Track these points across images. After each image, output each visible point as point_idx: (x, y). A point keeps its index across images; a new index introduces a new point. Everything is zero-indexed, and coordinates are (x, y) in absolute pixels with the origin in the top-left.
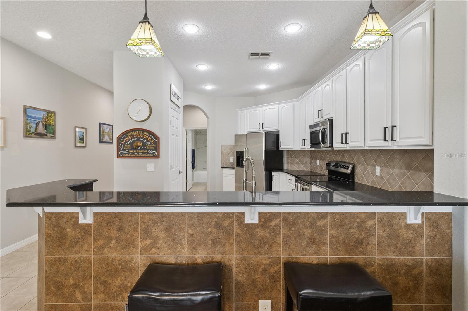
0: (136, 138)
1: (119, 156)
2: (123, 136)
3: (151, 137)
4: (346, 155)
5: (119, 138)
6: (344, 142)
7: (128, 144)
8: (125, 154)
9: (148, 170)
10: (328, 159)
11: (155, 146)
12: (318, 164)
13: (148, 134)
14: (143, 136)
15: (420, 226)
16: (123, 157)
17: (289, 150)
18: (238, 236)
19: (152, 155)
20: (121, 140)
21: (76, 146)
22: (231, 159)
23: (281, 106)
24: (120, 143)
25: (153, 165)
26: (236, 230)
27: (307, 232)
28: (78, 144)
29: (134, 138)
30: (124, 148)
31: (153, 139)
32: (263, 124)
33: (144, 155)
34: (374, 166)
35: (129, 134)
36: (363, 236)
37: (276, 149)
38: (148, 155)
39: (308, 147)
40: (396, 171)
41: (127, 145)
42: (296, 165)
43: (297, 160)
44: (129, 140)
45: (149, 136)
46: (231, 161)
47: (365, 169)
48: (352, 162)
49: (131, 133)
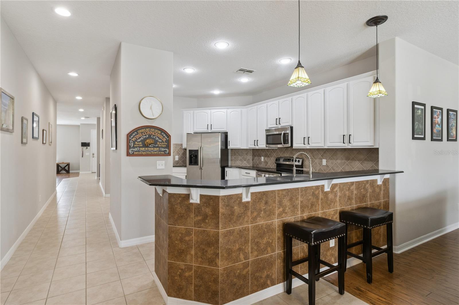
0: (147, 136)
1: (128, 154)
2: (133, 133)
3: (163, 135)
5: (129, 135)
6: (305, 143)
7: (139, 142)
8: (136, 151)
9: (158, 167)
10: (274, 156)
11: (166, 144)
12: (263, 160)
13: (159, 132)
14: (155, 134)
15: (381, 185)
16: (133, 155)
17: (233, 149)
18: (321, 199)
19: (163, 153)
20: (132, 137)
21: (22, 142)
22: (176, 158)
23: (229, 111)
24: (130, 140)
25: (164, 163)
27: (347, 193)
28: (24, 140)
29: (146, 135)
30: (135, 146)
31: (164, 137)
32: (212, 125)
33: (155, 153)
34: (322, 159)
35: (139, 131)
36: (365, 193)
37: (224, 148)
38: (160, 153)
41: (138, 142)
42: (240, 162)
43: (240, 158)
44: (140, 138)
45: (161, 134)
46: (176, 160)
49: (143, 130)
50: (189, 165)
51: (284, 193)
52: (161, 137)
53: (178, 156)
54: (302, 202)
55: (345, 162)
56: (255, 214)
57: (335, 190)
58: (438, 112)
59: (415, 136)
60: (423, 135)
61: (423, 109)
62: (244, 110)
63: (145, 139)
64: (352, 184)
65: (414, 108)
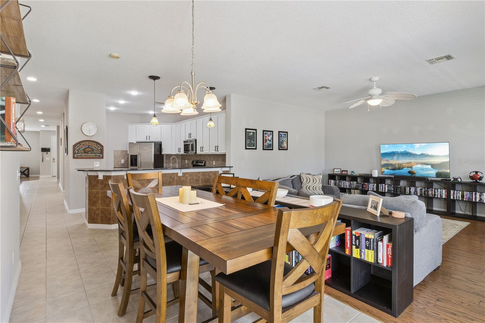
0: (87, 146)
1: (74, 158)
2: (77, 144)
3: (98, 146)
4: (201, 157)
5: (74, 146)
6: (202, 151)
7: (82, 150)
8: (79, 156)
9: (95, 166)
10: (192, 159)
11: (100, 151)
12: (186, 163)
13: (96, 144)
14: (92, 145)
16: (77, 158)
17: (167, 155)
19: (98, 157)
20: (76, 147)
22: (122, 161)
24: (75, 149)
25: (99, 163)
26: (176, 178)
27: (195, 177)
29: (86, 146)
30: (79, 152)
31: (99, 147)
32: (150, 137)
33: (92, 157)
34: (213, 161)
35: (81, 144)
37: (159, 154)
38: (96, 157)
39: (182, 152)
40: (220, 162)
41: (80, 150)
44: (82, 148)
45: (96, 145)
46: (122, 163)
47: (210, 162)
48: (204, 160)
49: (84, 143)
50: (131, 166)
52: (97, 147)
53: (123, 160)
55: (222, 163)
57: (186, 176)
58: (269, 133)
59: (247, 147)
60: (254, 147)
61: (254, 132)
62: (174, 126)
63: (86, 148)
64: (199, 173)
65: (248, 132)
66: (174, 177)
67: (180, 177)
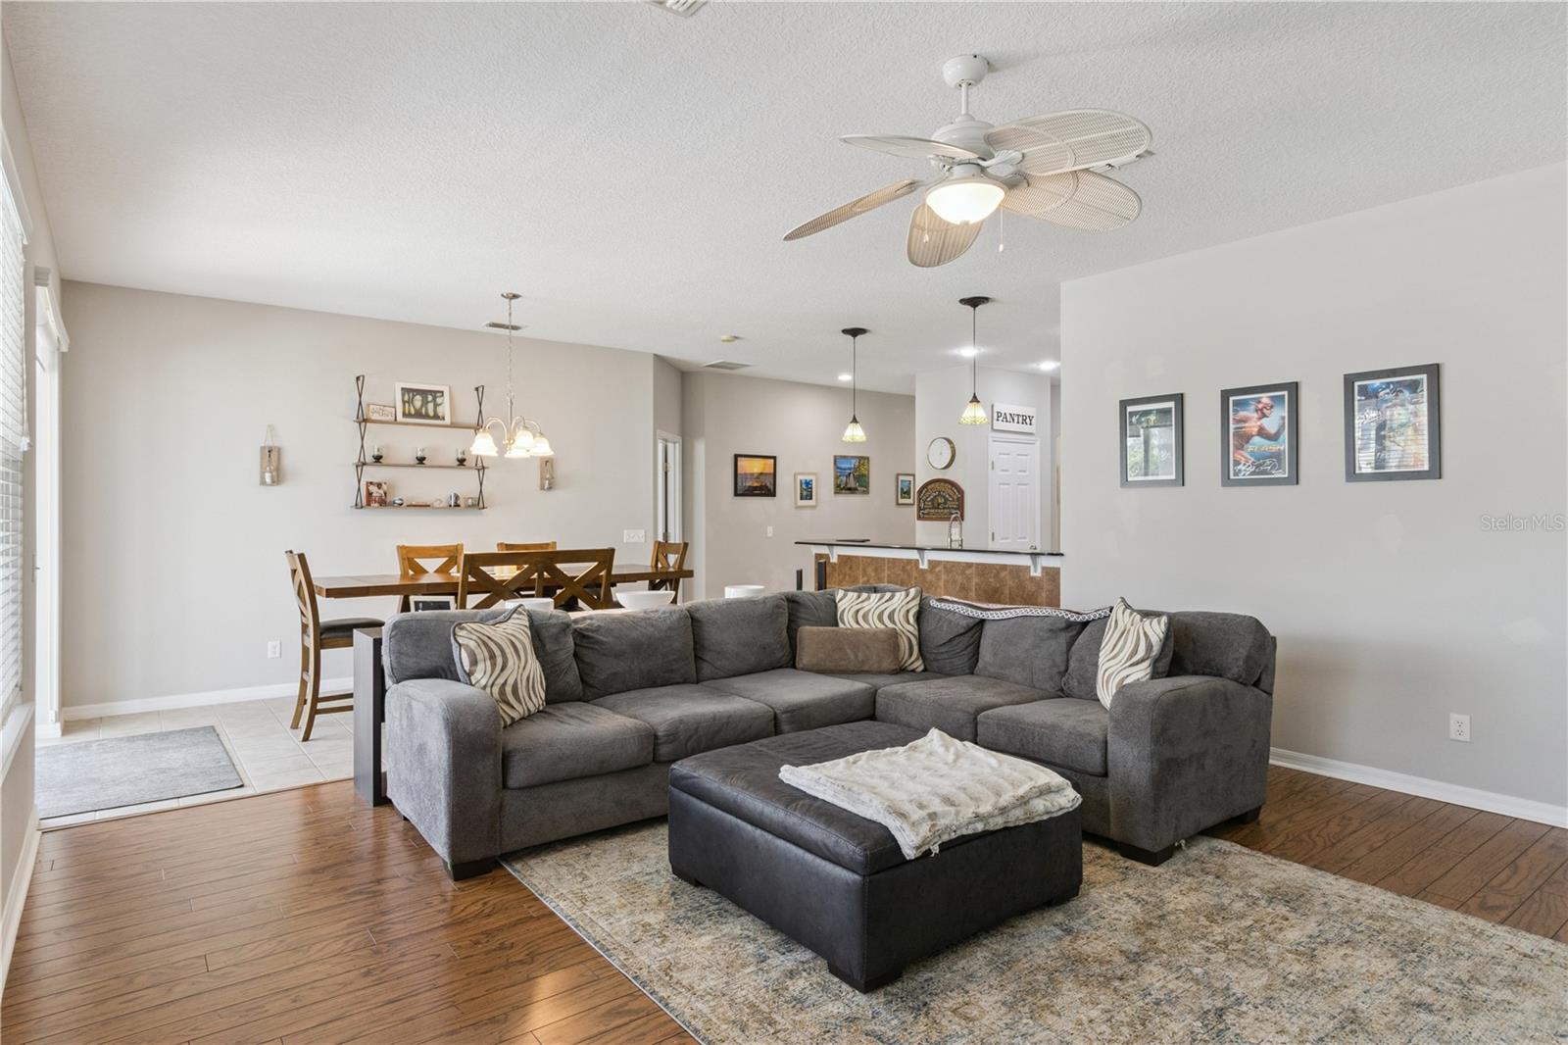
1: (919, 517)
2: (924, 489)
3: (955, 491)
5: (920, 492)
7: (929, 501)
8: (926, 514)
11: (959, 503)
13: (951, 487)
14: (946, 489)
15: (1041, 579)
16: (923, 518)
18: (916, 578)
19: (955, 516)
20: (922, 495)
21: (898, 504)
24: (921, 499)
26: (915, 574)
27: (959, 579)
28: (901, 501)
29: (936, 492)
30: (925, 506)
31: (955, 493)
33: (945, 516)
35: (930, 487)
36: (998, 585)
38: (951, 516)
41: (927, 502)
44: (929, 496)
45: (951, 489)
49: (933, 485)
51: (869, 560)
52: (951, 493)
54: (889, 576)
56: (841, 577)
57: (937, 569)
58: (1266, 399)
61: (1169, 409)
63: (935, 497)
64: (969, 565)
65: (1132, 414)
66: (911, 569)
67: (923, 571)
